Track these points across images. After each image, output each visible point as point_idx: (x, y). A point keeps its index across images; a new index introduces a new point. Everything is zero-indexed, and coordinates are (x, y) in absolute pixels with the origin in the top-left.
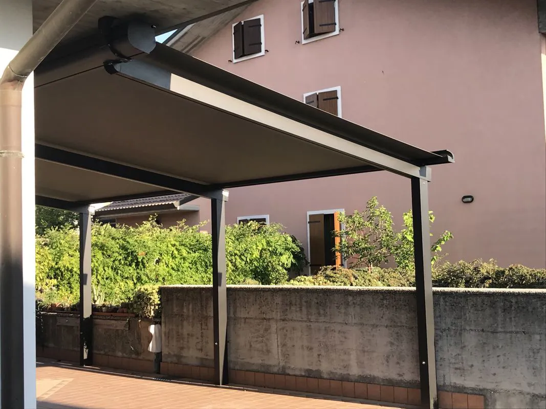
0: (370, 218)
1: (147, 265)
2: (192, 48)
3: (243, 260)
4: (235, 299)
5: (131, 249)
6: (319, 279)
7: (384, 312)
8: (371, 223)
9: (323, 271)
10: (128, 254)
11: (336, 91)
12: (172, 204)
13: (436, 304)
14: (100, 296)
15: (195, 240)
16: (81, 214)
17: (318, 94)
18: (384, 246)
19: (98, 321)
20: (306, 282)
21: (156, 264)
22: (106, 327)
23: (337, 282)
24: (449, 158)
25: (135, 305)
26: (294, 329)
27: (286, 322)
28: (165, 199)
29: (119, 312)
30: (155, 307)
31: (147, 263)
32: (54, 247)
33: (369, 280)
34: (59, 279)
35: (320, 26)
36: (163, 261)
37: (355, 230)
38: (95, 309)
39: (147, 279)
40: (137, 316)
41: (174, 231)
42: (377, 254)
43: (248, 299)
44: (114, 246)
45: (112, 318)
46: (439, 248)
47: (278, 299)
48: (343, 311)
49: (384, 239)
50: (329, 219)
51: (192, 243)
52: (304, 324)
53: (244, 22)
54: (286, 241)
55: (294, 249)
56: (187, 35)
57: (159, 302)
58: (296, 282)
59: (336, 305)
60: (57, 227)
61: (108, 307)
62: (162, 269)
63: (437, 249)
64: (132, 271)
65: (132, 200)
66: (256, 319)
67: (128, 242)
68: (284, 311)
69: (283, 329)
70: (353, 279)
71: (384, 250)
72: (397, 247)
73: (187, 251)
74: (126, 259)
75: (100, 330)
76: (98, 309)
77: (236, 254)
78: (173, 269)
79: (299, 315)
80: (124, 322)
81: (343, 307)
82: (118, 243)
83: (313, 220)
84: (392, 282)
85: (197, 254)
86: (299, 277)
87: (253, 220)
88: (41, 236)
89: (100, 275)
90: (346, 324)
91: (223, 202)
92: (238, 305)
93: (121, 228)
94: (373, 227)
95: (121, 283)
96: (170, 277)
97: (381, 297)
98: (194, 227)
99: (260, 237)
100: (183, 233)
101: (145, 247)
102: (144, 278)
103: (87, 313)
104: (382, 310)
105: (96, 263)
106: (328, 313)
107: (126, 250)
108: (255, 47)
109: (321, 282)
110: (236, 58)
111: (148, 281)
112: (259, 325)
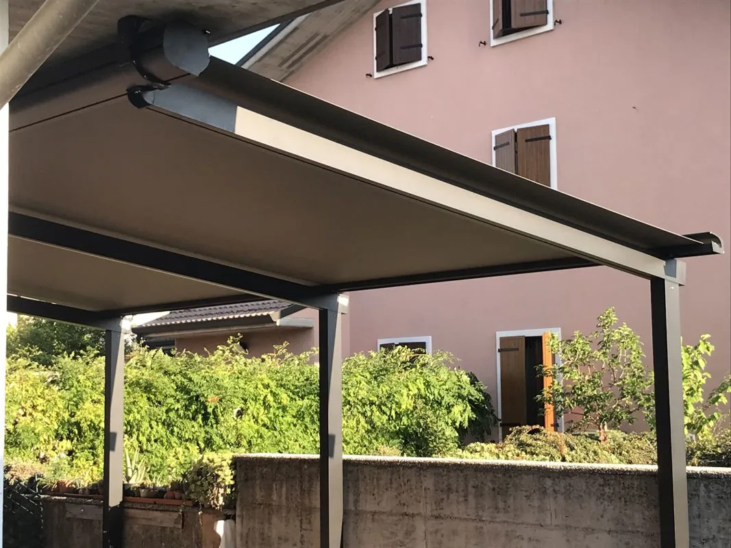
0: (603, 345)
1: (222, 419)
2: (305, 54)
3: (384, 413)
4: (357, 480)
5: (195, 392)
6: (507, 449)
7: (604, 507)
8: (604, 353)
9: (514, 435)
10: (191, 401)
11: (548, 126)
12: (268, 315)
13: (692, 496)
14: (137, 469)
15: (302, 379)
16: (109, 332)
17: (516, 130)
18: (628, 393)
19: (132, 512)
20: (484, 454)
21: (237, 416)
22: (144, 522)
23: (537, 455)
24: (715, 246)
25: (193, 486)
26: (455, 533)
27: (442, 521)
28: (256, 307)
29: (167, 498)
30: (225, 490)
31: (223, 416)
32: (67, 387)
33: (595, 452)
34: (75, 441)
35: (522, 15)
36: (249, 412)
37: (576, 366)
38: (127, 491)
39: (221, 443)
40: (196, 505)
41: (269, 362)
42: (615, 408)
43: (378, 480)
44: (166, 385)
45: (156, 506)
46: (723, 400)
47: (429, 482)
48: (536, 503)
49: (626, 382)
50: (534, 344)
51: (297, 383)
52: (472, 525)
53: (394, 9)
54: (459, 381)
55: (472, 396)
56: (298, 31)
57: (232, 482)
58: (466, 453)
59: (525, 494)
60: (73, 353)
61: (149, 488)
62: (247, 426)
63: (720, 400)
64: (196, 429)
65: (202, 309)
66: (391, 514)
67: (190, 380)
68: (439, 502)
69: (436, 532)
70: (566, 450)
71: (627, 400)
72: (649, 395)
73: (289, 396)
74: (187, 408)
75: (135, 527)
76: (133, 492)
77: (372, 403)
78: (264, 425)
79: (462, 507)
80: (175, 515)
81: (535, 496)
82: (174, 380)
83: (507, 346)
84: (635, 455)
85: (306, 402)
86: (472, 445)
87: (403, 345)
88: (47, 367)
89: (143, 435)
90: (542, 526)
91: (339, 315)
92: (362, 490)
93: (179, 356)
94: (608, 360)
95: (178, 449)
96: (259, 440)
97: (601, 481)
98: (302, 356)
99: (412, 373)
100: (283, 365)
101: (219, 387)
102: (217, 439)
103: (115, 498)
104: (601, 503)
105: (136, 414)
106: (512, 507)
107: (188, 392)
108: (413, 51)
109: (510, 454)
110: (379, 70)
111: (223, 447)
112: (396, 525)
